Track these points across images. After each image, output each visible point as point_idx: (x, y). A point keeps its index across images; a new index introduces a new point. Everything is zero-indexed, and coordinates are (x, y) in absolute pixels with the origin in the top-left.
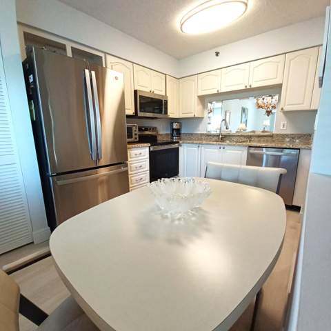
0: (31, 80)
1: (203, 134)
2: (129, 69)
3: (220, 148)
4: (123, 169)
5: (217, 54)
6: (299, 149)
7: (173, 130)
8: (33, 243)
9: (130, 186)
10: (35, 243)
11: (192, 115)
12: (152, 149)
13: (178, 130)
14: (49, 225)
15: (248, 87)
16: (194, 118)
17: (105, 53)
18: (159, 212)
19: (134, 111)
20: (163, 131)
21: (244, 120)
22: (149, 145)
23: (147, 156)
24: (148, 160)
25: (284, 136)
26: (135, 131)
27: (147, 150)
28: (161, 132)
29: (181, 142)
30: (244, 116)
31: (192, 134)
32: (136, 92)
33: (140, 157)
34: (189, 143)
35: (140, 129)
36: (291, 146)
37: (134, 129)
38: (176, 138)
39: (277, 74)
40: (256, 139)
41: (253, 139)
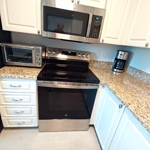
38: (118, 71)
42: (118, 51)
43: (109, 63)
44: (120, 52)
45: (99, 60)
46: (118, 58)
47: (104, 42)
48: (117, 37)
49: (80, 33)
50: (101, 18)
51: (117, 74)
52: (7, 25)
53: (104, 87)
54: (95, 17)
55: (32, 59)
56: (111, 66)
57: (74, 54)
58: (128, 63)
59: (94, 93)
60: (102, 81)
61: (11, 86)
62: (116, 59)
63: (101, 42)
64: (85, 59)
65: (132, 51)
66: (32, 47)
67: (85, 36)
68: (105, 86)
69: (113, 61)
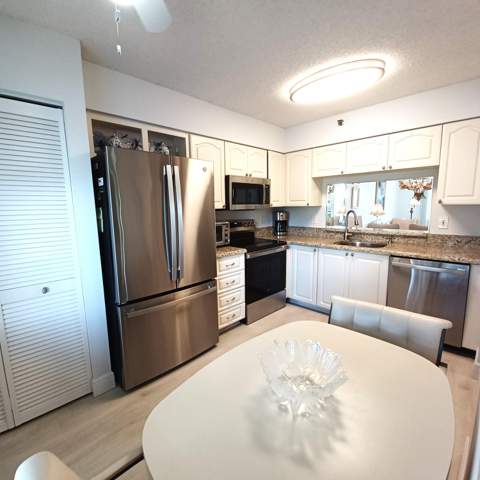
0: (101, 184)
2: (219, 149)
3: (347, 255)
4: (210, 289)
5: (340, 123)
6: (469, 264)
7: (276, 222)
8: (91, 394)
9: (219, 309)
10: (95, 395)
11: (304, 204)
12: (248, 256)
13: (284, 222)
14: (113, 369)
15: (387, 169)
16: (307, 208)
17: (189, 133)
18: (274, 398)
19: (224, 203)
20: (262, 224)
21: (380, 197)
22: (245, 251)
23: (242, 265)
24: (243, 272)
25: (444, 239)
26: (226, 231)
27: (243, 257)
28: (260, 225)
29: (288, 242)
30: (379, 191)
31: (304, 228)
32: (227, 178)
33: (232, 268)
34: (300, 245)
35: (232, 225)
36: (456, 259)
37: (224, 228)
38: (281, 233)
39: (430, 153)
40: (401, 240)
41: (396, 240)
46: (278, 220)
61: (226, 266)
66: (223, 224)
67: (262, 203)
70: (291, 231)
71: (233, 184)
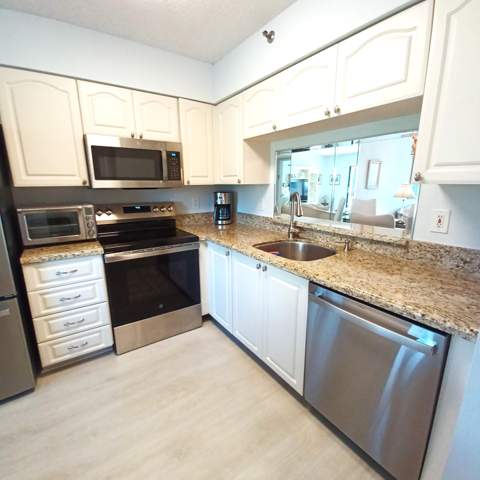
1: (267, 219)
5: (269, 36)
11: (235, 180)
13: (229, 207)
15: (333, 115)
19: (86, 178)
24: (101, 282)
25: (438, 252)
27: (99, 260)
31: (251, 216)
32: (84, 139)
33: (73, 277)
37: (82, 214)
38: (224, 222)
39: (407, 74)
40: (367, 248)
41: (358, 246)
42: (216, 193)
43: (208, 215)
44: (219, 195)
45: (192, 211)
46: (219, 203)
47: (191, 183)
48: (205, 174)
49: (153, 176)
50: (178, 155)
51: (224, 227)
52: (24, 177)
53: (206, 245)
54: (169, 154)
55: (78, 227)
56: (213, 219)
57: (146, 209)
58: (235, 209)
59: (195, 255)
60: (202, 237)
61: (58, 274)
62: (216, 205)
63: (186, 184)
64: (167, 214)
65: (235, 190)
66: (80, 207)
67: (162, 179)
68: (209, 243)
69: (213, 209)
70: (239, 220)
71: (93, 147)
